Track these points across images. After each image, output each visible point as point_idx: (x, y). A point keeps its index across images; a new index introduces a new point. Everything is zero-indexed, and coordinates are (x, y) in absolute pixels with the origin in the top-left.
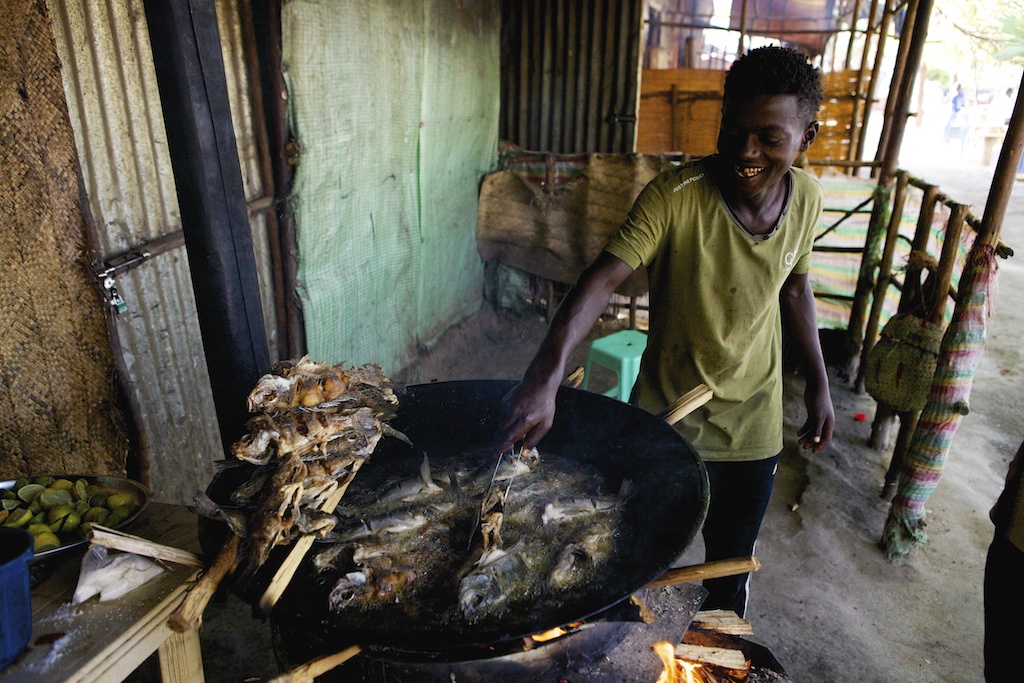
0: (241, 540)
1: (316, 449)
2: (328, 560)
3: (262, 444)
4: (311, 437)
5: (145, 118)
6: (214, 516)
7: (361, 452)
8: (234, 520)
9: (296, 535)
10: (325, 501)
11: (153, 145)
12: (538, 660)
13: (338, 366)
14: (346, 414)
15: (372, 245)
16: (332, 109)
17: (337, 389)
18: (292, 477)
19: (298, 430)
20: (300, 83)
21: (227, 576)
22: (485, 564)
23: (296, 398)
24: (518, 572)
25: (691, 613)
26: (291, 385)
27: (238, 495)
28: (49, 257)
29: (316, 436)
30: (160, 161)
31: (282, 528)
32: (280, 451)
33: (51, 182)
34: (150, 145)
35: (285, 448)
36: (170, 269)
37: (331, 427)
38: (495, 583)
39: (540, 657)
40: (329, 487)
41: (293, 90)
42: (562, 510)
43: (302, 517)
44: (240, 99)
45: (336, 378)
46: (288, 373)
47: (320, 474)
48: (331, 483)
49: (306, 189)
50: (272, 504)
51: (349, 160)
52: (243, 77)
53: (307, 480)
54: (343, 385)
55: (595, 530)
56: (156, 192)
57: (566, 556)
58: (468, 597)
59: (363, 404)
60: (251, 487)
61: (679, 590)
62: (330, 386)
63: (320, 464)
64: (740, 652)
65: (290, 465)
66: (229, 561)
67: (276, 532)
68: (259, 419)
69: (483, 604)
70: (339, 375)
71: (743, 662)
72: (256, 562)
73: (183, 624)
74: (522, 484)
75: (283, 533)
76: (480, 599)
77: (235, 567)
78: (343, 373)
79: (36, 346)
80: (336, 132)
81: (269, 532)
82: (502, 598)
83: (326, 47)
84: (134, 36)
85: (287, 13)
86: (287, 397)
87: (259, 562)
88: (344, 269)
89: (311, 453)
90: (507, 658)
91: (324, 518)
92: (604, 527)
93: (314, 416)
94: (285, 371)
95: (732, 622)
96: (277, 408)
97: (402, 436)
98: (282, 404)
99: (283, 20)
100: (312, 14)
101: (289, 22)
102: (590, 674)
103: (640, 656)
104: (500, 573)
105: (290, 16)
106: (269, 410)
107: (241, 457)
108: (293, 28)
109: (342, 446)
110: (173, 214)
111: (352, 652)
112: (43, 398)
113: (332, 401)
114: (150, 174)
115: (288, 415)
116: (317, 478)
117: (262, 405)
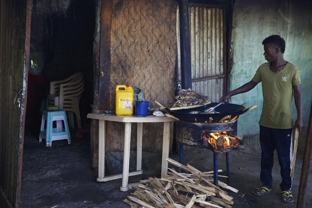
5: (194, 54)
11: (195, 59)
15: (256, 92)
16: (246, 54)
20: (235, 47)
28: (168, 77)
30: (196, 63)
33: (171, 64)
34: (194, 59)
36: (195, 86)
41: (233, 49)
44: (220, 51)
49: (234, 74)
51: (250, 68)
52: (222, 46)
56: (194, 69)
79: (162, 92)
80: (246, 60)
83: (245, 39)
84: (195, 37)
85: (233, 31)
88: (245, 97)
99: (232, 33)
100: (241, 31)
101: (234, 33)
105: (234, 32)
108: (235, 34)
110: (198, 74)
112: (162, 101)
114: (194, 65)
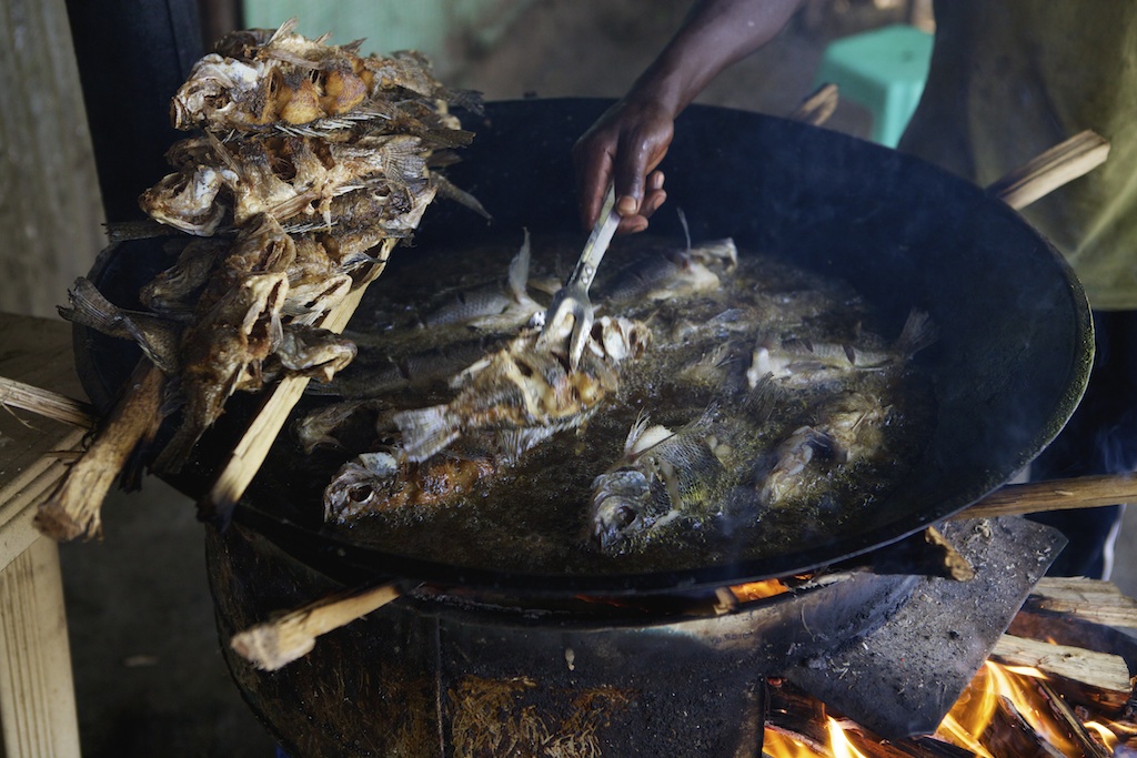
0: (166, 377)
1: (310, 210)
2: (325, 429)
3: (202, 194)
4: (300, 186)
6: (111, 329)
7: (396, 224)
8: (151, 338)
9: (274, 371)
10: (326, 313)
12: (735, 637)
13: (352, 47)
14: (368, 146)
17: (350, 93)
18: (264, 262)
19: (275, 170)
21: (140, 443)
22: (638, 451)
23: (269, 107)
24: (701, 470)
25: (1032, 577)
26: (260, 80)
27: (157, 291)
29: (311, 185)
31: (248, 358)
32: (240, 209)
35: (250, 204)
37: (340, 168)
38: (658, 487)
39: (738, 631)
40: (335, 287)
42: (786, 362)
43: (286, 339)
45: (348, 70)
46: (254, 54)
47: (318, 261)
48: (340, 278)
50: (227, 310)
53: (292, 270)
54: (362, 87)
55: (852, 403)
57: (796, 447)
58: (608, 511)
59: (399, 129)
60: (183, 277)
61: (1007, 531)
62: (336, 85)
63: (317, 240)
64: (1120, 659)
65: (261, 237)
66: (143, 416)
67: (237, 364)
68: (194, 144)
69: (636, 525)
70: (353, 64)
71: (1125, 678)
72: (198, 419)
73: (65, 524)
74: (706, 309)
75: (251, 370)
76: (630, 514)
77: (156, 426)
78: (361, 62)
81: (224, 364)
82: (673, 514)
86: (253, 101)
87: (204, 419)
89: (300, 218)
90: (677, 628)
91: (330, 343)
92: (869, 400)
93: (307, 145)
94: (248, 50)
95: (1108, 603)
96: (230, 124)
97: (470, 200)
98: (242, 117)
102: (829, 670)
103: (927, 646)
104: (668, 470)
106: (215, 127)
107: (159, 216)
109: (362, 209)
111: (381, 598)
113: (340, 116)
115: (253, 139)
116: (314, 268)
117: (201, 116)
